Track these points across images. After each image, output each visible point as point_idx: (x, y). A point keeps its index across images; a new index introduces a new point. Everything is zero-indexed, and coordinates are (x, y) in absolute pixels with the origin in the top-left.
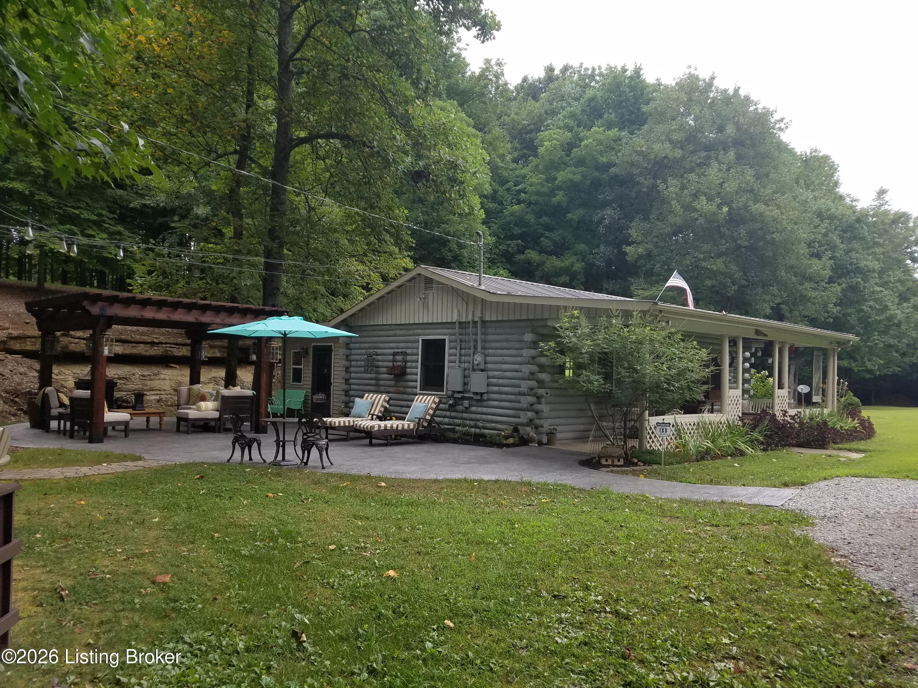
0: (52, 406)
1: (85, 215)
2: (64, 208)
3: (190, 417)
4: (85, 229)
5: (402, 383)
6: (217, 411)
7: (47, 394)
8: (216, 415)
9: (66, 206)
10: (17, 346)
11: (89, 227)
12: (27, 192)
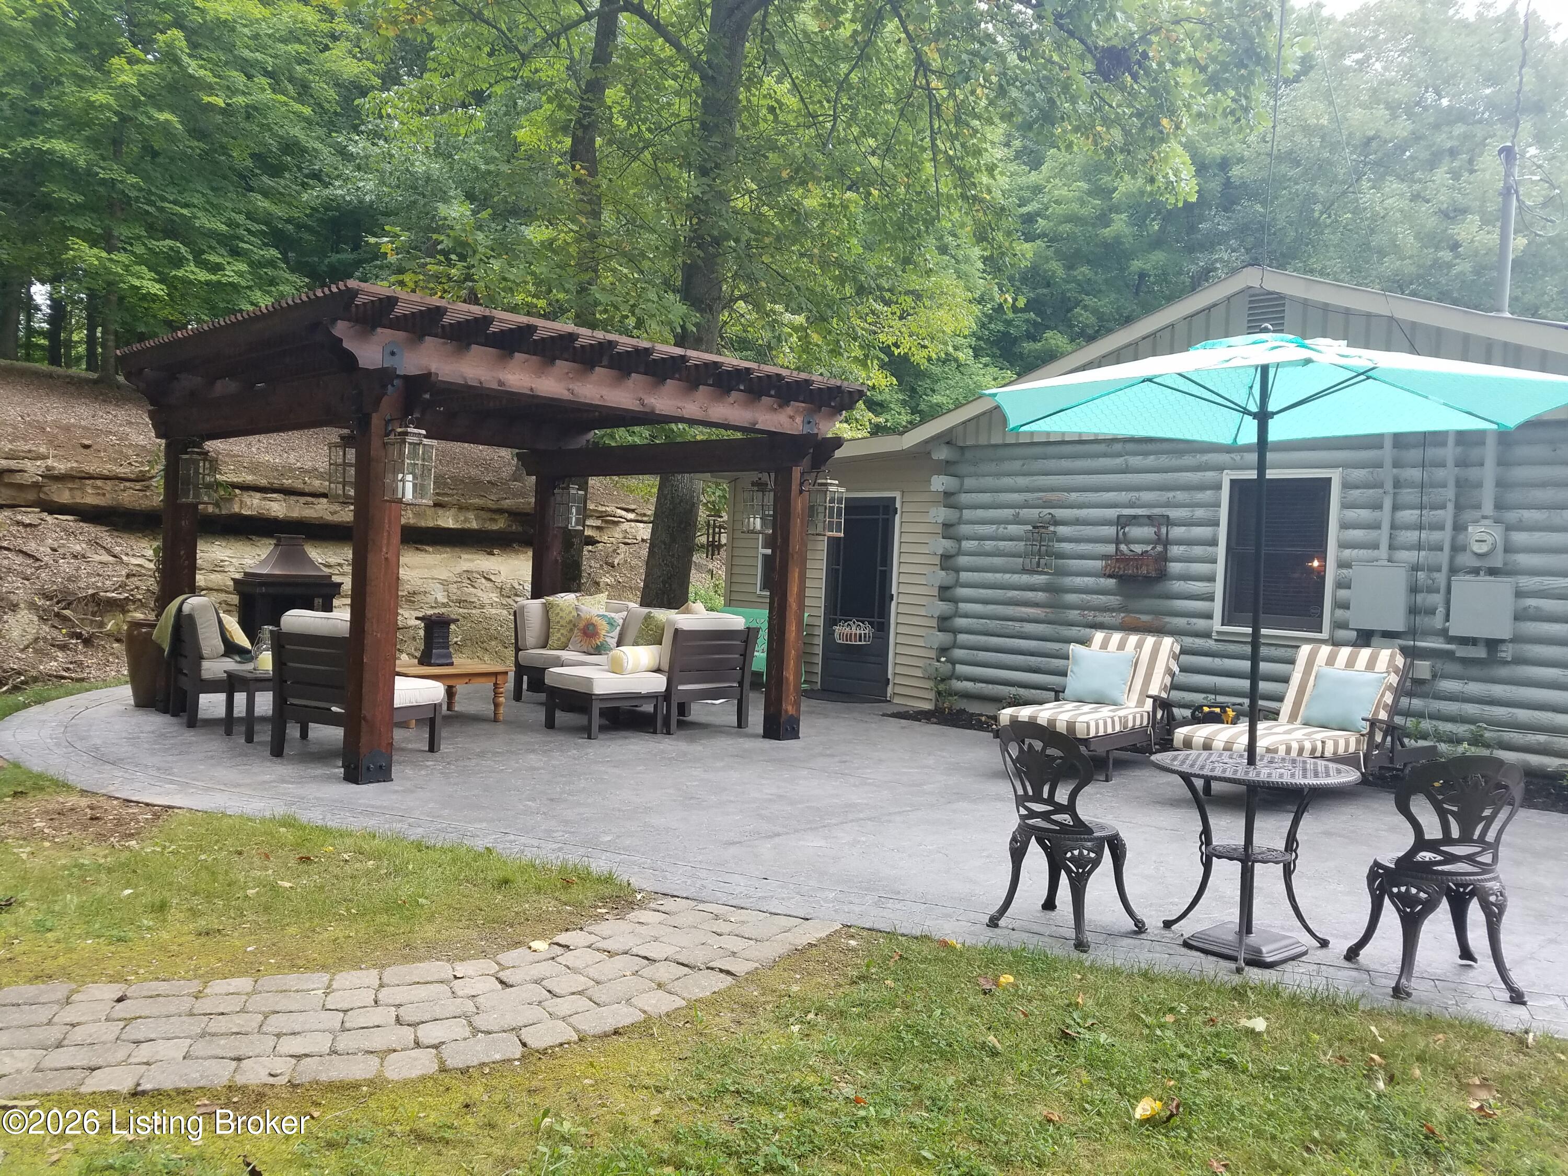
0: (206, 652)
1: (206, 221)
2: (159, 204)
3: (597, 691)
4: (204, 252)
5: (1148, 603)
6: (658, 670)
7: (190, 617)
8: (658, 683)
9: (163, 199)
10: (64, 496)
11: (210, 247)
12: (82, 163)
